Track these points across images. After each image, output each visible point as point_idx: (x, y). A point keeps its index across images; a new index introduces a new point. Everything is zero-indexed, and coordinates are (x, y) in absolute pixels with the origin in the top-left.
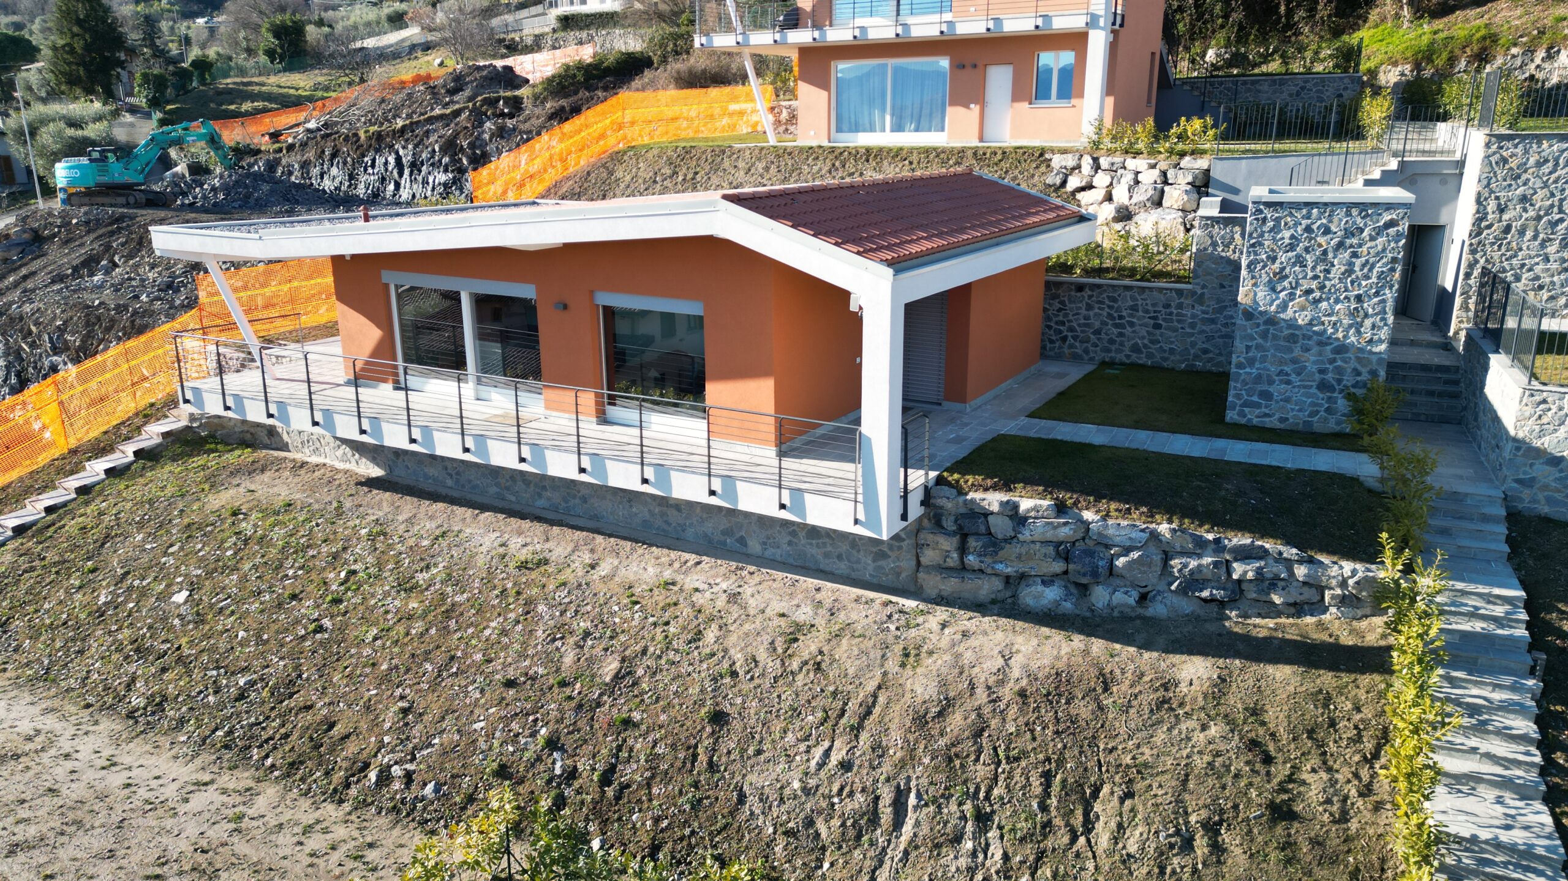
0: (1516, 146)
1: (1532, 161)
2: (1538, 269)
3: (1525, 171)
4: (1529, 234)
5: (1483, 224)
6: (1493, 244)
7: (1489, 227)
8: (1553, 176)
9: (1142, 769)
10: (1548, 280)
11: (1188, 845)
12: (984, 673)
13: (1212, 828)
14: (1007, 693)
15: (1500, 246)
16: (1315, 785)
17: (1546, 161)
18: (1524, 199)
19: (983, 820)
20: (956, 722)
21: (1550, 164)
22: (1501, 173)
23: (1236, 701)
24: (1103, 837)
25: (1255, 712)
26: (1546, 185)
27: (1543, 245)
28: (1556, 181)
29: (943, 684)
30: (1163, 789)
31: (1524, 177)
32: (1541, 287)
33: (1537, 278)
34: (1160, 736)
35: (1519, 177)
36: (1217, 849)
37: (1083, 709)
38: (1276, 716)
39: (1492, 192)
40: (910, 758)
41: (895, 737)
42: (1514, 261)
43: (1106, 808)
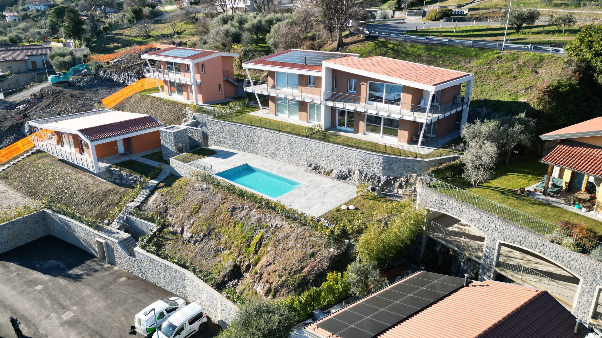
1: (211, 123)
3: (211, 125)
4: (213, 134)
7: (209, 132)
8: (214, 126)
9: (109, 199)
10: (216, 140)
12: (104, 189)
13: (110, 205)
15: (211, 135)
18: (211, 129)
20: (96, 194)
21: (213, 124)
22: (209, 125)
27: (215, 135)
29: (98, 190)
34: (113, 196)
37: (109, 193)
42: (212, 138)
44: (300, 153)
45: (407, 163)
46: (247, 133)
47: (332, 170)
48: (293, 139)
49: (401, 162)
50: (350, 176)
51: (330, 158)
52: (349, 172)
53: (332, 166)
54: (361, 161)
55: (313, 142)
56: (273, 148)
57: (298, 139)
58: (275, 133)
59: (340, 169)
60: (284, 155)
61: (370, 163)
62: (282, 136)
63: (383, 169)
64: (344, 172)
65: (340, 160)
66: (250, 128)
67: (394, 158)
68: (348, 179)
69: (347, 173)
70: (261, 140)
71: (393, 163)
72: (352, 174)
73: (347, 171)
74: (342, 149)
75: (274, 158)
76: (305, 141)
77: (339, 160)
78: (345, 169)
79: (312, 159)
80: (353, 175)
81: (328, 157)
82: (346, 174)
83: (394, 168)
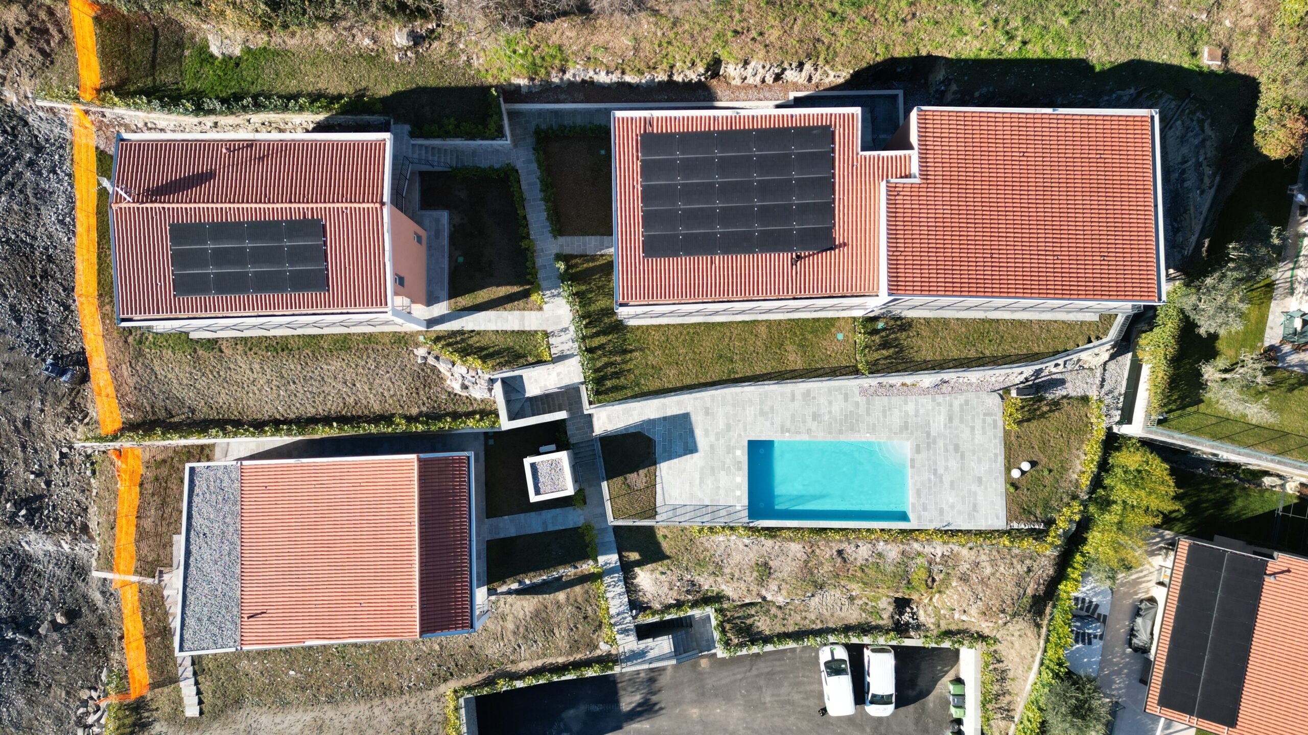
9: (560, 622)
11: (572, 630)
12: (521, 616)
13: (575, 626)
14: (528, 618)
16: (589, 609)
19: (535, 642)
20: (522, 630)
23: (571, 600)
24: (557, 635)
25: (576, 601)
29: (515, 623)
30: (565, 625)
34: (560, 614)
36: (577, 628)
37: (544, 615)
38: (579, 600)
40: (516, 640)
41: (511, 638)
43: (556, 631)
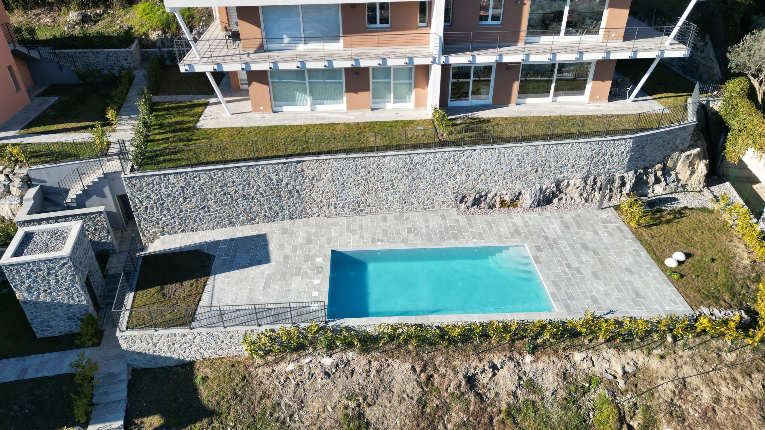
0: (136, 180)
1: (144, 184)
2: (164, 219)
3: (144, 188)
4: (155, 209)
5: (137, 207)
6: (144, 214)
7: (140, 208)
8: (154, 188)
10: (169, 222)
15: (147, 214)
17: (149, 184)
18: (147, 197)
21: (151, 185)
22: (135, 190)
26: (153, 192)
27: (162, 211)
28: (156, 190)
31: (144, 190)
32: (167, 225)
33: (165, 222)
35: (142, 190)
39: (134, 196)
42: (154, 218)
44: (438, 182)
45: (668, 137)
46: (274, 177)
47: (520, 193)
48: (417, 159)
49: (660, 138)
50: (560, 193)
51: (517, 172)
52: (558, 184)
53: (519, 186)
54: (587, 160)
55: (475, 150)
56: (356, 192)
57: (432, 155)
58: (363, 158)
59: (538, 187)
60: (390, 198)
61: (606, 158)
62: (387, 159)
63: (629, 161)
64: (547, 189)
65: (540, 170)
66: (285, 163)
67: (650, 134)
68: (556, 200)
69: (555, 189)
70: (320, 184)
71: (647, 144)
72: (564, 189)
73: (554, 185)
74: (546, 147)
75: (362, 210)
76: (454, 153)
77: (537, 171)
78: (548, 185)
79: (470, 185)
80: (566, 188)
81: (511, 171)
82: (553, 191)
83: (647, 154)
